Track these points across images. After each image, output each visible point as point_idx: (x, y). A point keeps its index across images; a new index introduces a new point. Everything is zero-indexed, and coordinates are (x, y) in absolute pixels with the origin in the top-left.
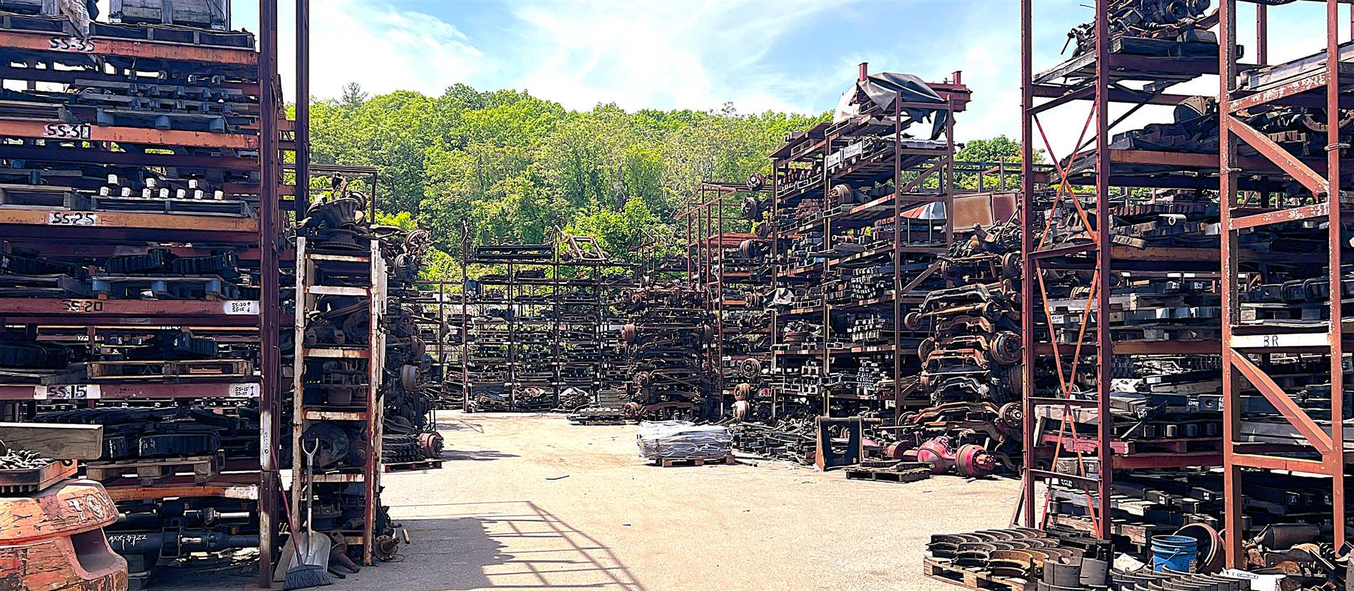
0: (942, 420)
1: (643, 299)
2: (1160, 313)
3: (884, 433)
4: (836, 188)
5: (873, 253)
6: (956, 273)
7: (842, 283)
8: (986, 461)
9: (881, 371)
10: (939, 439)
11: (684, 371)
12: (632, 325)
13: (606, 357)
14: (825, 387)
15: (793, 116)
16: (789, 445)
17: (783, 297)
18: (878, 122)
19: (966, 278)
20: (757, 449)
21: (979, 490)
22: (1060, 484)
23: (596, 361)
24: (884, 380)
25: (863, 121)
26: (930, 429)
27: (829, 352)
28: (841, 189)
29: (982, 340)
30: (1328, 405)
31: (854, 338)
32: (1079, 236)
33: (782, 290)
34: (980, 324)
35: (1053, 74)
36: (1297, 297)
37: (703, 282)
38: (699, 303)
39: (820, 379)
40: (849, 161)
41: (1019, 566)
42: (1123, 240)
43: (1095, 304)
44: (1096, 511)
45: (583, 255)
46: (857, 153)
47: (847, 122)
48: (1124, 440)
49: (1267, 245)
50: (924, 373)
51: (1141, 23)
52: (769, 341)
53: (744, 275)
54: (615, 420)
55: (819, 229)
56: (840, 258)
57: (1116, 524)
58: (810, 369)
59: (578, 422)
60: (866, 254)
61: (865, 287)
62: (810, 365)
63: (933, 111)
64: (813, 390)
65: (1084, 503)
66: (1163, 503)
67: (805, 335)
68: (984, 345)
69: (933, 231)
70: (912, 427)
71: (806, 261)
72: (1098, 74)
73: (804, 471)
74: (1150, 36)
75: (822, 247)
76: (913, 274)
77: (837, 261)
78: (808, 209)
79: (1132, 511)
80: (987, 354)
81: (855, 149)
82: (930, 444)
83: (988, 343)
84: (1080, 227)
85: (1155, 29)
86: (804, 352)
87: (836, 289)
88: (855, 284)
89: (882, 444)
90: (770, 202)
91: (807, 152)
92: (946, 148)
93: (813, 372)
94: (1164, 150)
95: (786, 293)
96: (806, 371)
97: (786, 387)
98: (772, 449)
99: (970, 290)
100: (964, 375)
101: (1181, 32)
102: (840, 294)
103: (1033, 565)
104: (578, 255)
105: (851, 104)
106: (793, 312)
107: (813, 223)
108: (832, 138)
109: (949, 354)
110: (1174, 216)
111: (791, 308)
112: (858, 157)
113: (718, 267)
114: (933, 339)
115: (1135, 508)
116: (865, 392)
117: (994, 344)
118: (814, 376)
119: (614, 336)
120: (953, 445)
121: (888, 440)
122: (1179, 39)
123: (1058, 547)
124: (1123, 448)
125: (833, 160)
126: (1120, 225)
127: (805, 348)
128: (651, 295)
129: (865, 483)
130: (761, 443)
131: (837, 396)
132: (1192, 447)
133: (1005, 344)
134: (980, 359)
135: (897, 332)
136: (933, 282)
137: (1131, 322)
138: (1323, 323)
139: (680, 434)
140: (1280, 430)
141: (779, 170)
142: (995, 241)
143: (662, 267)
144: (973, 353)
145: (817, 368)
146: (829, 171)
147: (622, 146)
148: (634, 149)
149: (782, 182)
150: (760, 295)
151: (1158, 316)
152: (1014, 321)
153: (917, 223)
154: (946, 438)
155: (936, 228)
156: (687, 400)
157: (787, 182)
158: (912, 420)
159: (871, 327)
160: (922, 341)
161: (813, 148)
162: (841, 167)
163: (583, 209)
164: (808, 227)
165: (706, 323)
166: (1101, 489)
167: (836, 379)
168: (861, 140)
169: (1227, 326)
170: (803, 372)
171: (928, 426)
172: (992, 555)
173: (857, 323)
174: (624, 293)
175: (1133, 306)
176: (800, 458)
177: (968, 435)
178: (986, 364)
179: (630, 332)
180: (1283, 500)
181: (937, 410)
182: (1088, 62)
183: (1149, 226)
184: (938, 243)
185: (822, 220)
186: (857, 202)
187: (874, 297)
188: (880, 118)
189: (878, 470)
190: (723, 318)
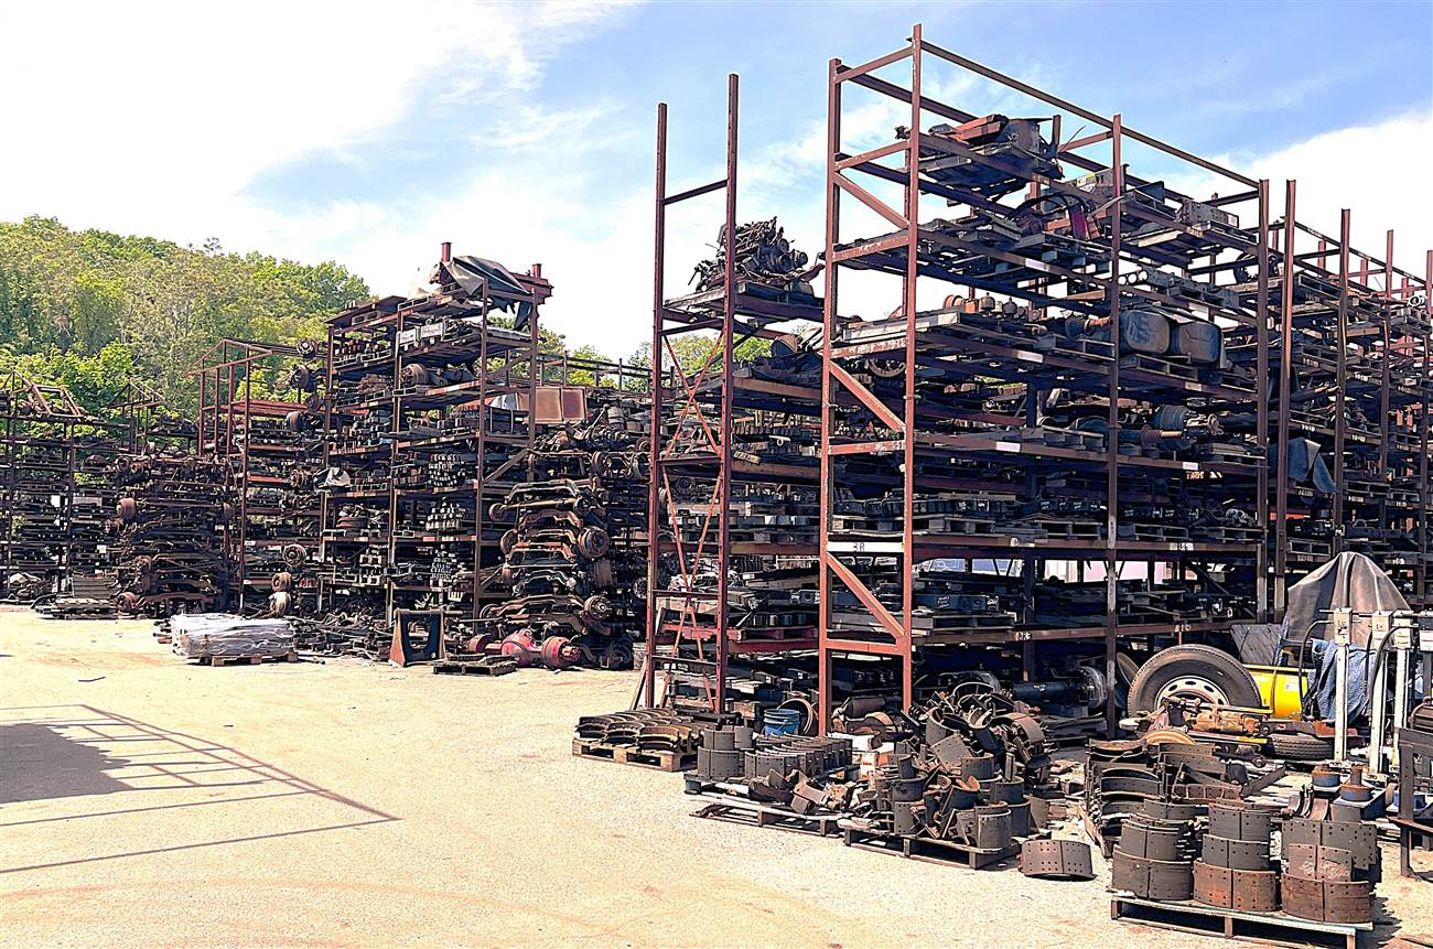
0: (524, 613)
1: (146, 468)
2: (768, 519)
3: (462, 626)
4: (409, 366)
5: (453, 439)
6: (543, 467)
7: (417, 467)
8: (571, 653)
9: (458, 563)
10: (523, 631)
11: (195, 556)
12: (131, 500)
13: (77, 536)
14: (392, 578)
15: (285, 262)
16: (355, 640)
17: (335, 478)
18: (458, 304)
19: (551, 472)
20: (315, 646)
21: (569, 681)
22: (677, 669)
23: (63, 540)
24: (461, 572)
25: (443, 302)
26: (512, 622)
27: (394, 541)
28: (414, 368)
29: (570, 534)
30: (901, 600)
31: (428, 527)
32: (703, 449)
33: (337, 470)
34: (569, 518)
35: (682, 302)
36: (876, 512)
37: (222, 454)
38: (215, 478)
39: (385, 570)
40: (426, 341)
41: (668, 740)
42: (742, 455)
43: (718, 510)
44: (713, 692)
45: (51, 409)
46: (436, 333)
47: (425, 300)
48: (739, 628)
49: (843, 466)
50: (506, 565)
51: (757, 270)
52: (316, 527)
53: (275, 448)
54: (104, 613)
55: (387, 407)
56: (411, 441)
57: (729, 702)
58: (370, 558)
59: (51, 616)
60: (443, 440)
61: (445, 474)
62: (371, 553)
63: (516, 301)
64: (374, 581)
65: (700, 685)
66: (769, 682)
67: (364, 522)
68: (572, 539)
69: (515, 422)
70: (495, 620)
71: (369, 441)
72: (726, 311)
73: (381, 667)
74: (764, 282)
75: (389, 428)
76: (495, 465)
77: (408, 444)
78: (374, 384)
79: (743, 690)
80: (575, 548)
81: (434, 330)
82: (515, 637)
83: (576, 537)
84: (704, 441)
85: (768, 276)
86: (363, 539)
87: (408, 474)
88: (433, 470)
89: (458, 638)
90: (324, 372)
91: (372, 323)
92: (530, 341)
93: (375, 561)
94: (773, 381)
95: (340, 474)
96: (366, 560)
97: (337, 577)
98: (334, 645)
99: (558, 484)
100: (551, 568)
101: (788, 282)
102: (413, 480)
103: (679, 738)
104: (45, 409)
105: (432, 282)
106: (349, 494)
107: (379, 401)
108: (404, 314)
109: (536, 547)
110: (782, 438)
111: (348, 490)
112: (437, 338)
113: (242, 437)
114: (515, 531)
115: (747, 688)
116: (440, 583)
117: (581, 539)
118: (376, 566)
119: (89, 511)
120: (537, 637)
121: (464, 633)
122: (786, 288)
123: (693, 721)
124: (736, 635)
125: (406, 337)
126: (739, 442)
127: (365, 535)
128: (156, 465)
129: (455, 678)
130: (321, 639)
131: (403, 588)
132: (787, 634)
133: (592, 539)
134: (567, 552)
135: (479, 522)
136: (517, 474)
137: (744, 527)
138: (898, 535)
139: (235, 628)
140: (863, 620)
141: (335, 338)
142: (584, 439)
143: (156, 430)
144: (561, 547)
145: (380, 558)
146: (401, 348)
147: (68, 273)
148: (85, 277)
149: (341, 351)
150: (308, 473)
151: (767, 522)
152: (600, 518)
153: (498, 413)
154: (530, 630)
155: (517, 419)
156: (196, 590)
157: (346, 353)
158: (495, 612)
159: (451, 516)
160: (504, 533)
161: (381, 321)
162: (416, 345)
163: (8, 345)
164: (372, 404)
165: (225, 501)
166: (718, 672)
167: (406, 570)
168: (441, 321)
169: (824, 534)
170: (361, 561)
171: (510, 619)
172: (641, 731)
173: (434, 510)
174: (120, 461)
175: (748, 513)
176: (372, 654)
177: (553, 627)
178: (574, 558)
179: (128, 508)
180: (852, 679)
181: (521, 603)
182: (715, 297)
183: (763, 445)
184: (518, 435)
185: (391, 399)
186: (432, 384)
187: (454, 485)
188: (461, 301)
189: (468, 664)
190: (248, 496)
